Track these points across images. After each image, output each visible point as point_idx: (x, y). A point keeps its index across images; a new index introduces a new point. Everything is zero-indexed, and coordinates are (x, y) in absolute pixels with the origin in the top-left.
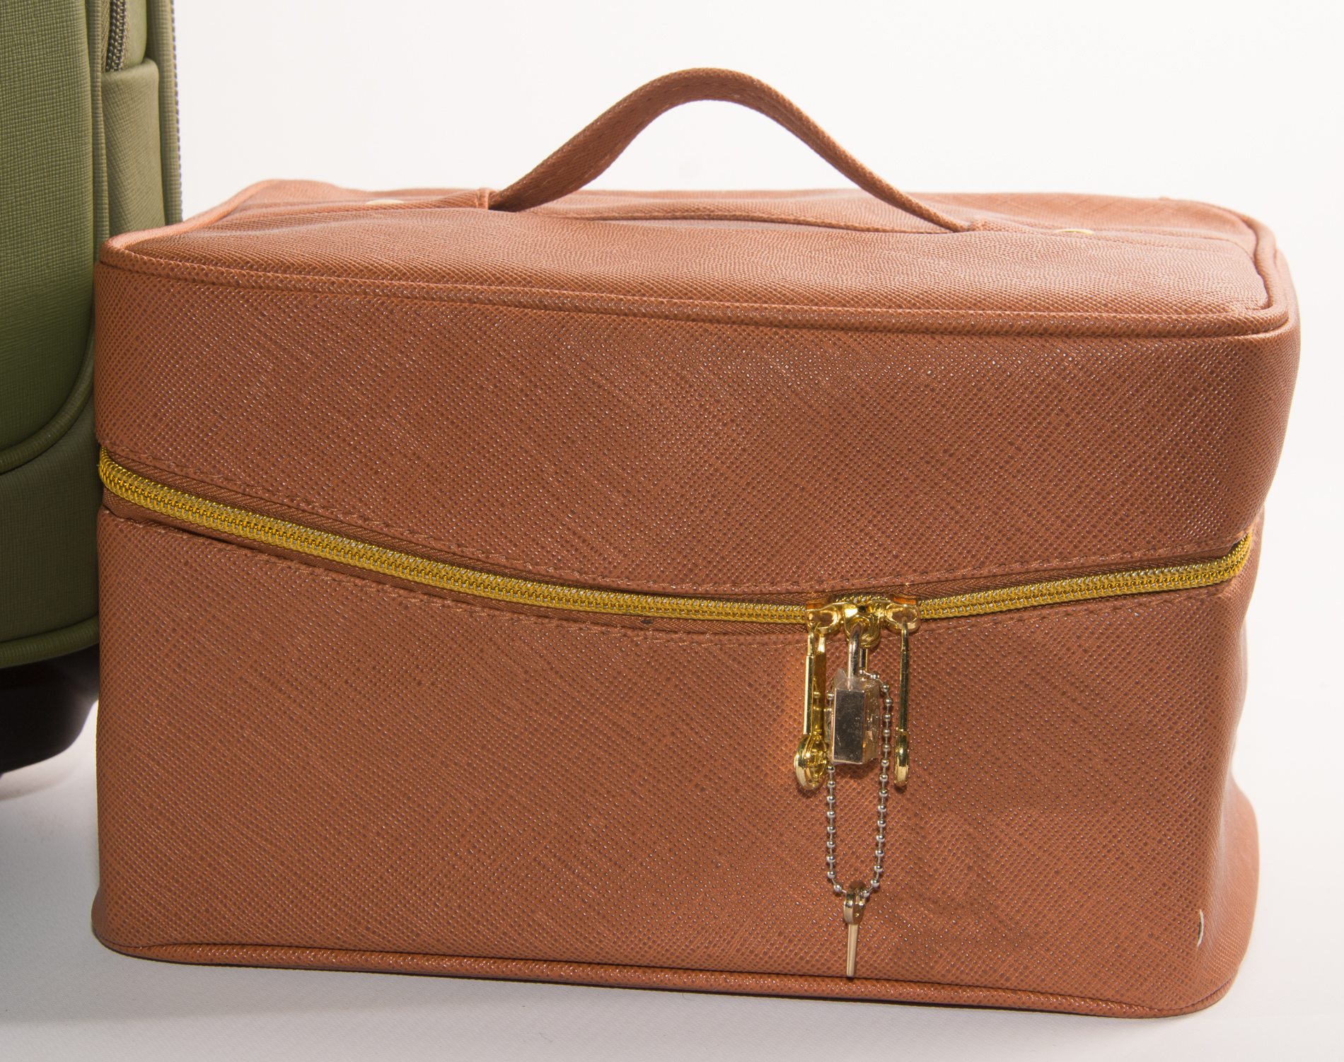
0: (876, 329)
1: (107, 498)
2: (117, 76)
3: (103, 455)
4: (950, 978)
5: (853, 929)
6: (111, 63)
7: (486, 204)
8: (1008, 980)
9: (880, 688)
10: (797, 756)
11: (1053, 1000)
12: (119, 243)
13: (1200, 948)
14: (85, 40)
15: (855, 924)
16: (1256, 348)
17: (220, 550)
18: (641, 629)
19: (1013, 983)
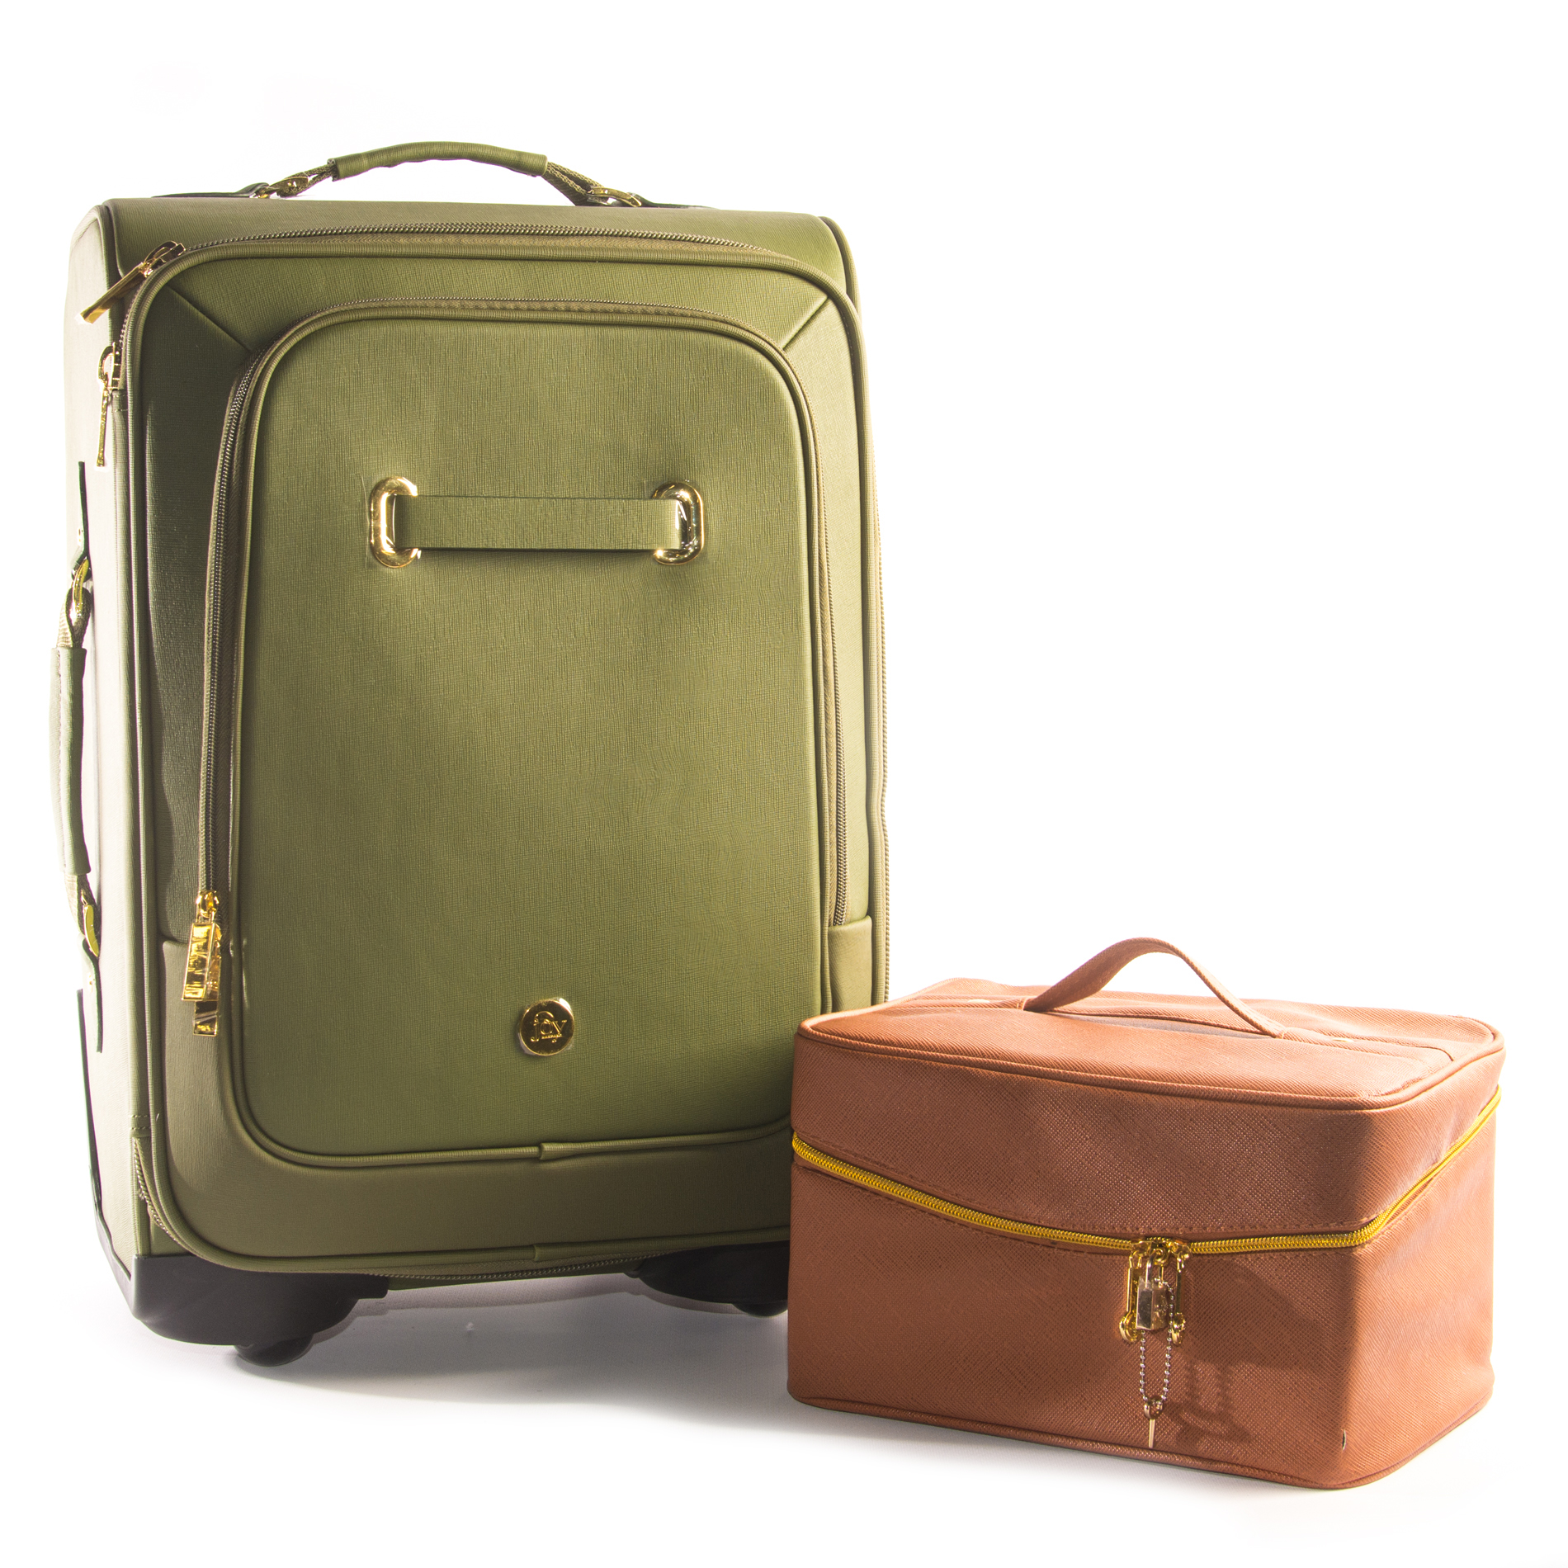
0: (1167, 1094)
1: (795, 1158)
2: (838, 928)
3: (795, 1136)
4: (1206, 1455)
5: (1152, 1423)
6: (836, 921)
7: (1023, 1007)
8: (1237, 1459)
9: (1167, 1290)
10: (1121, 1323)
11: (1262, 1473)
12: (808, 1024)
13: (1345, 1451)
14: (819, 910)
15: (1153, 1419)
16: (1369, 1118)
17: (846, 1188)
18: (1051, 1247)
19: (1240, 1461)
